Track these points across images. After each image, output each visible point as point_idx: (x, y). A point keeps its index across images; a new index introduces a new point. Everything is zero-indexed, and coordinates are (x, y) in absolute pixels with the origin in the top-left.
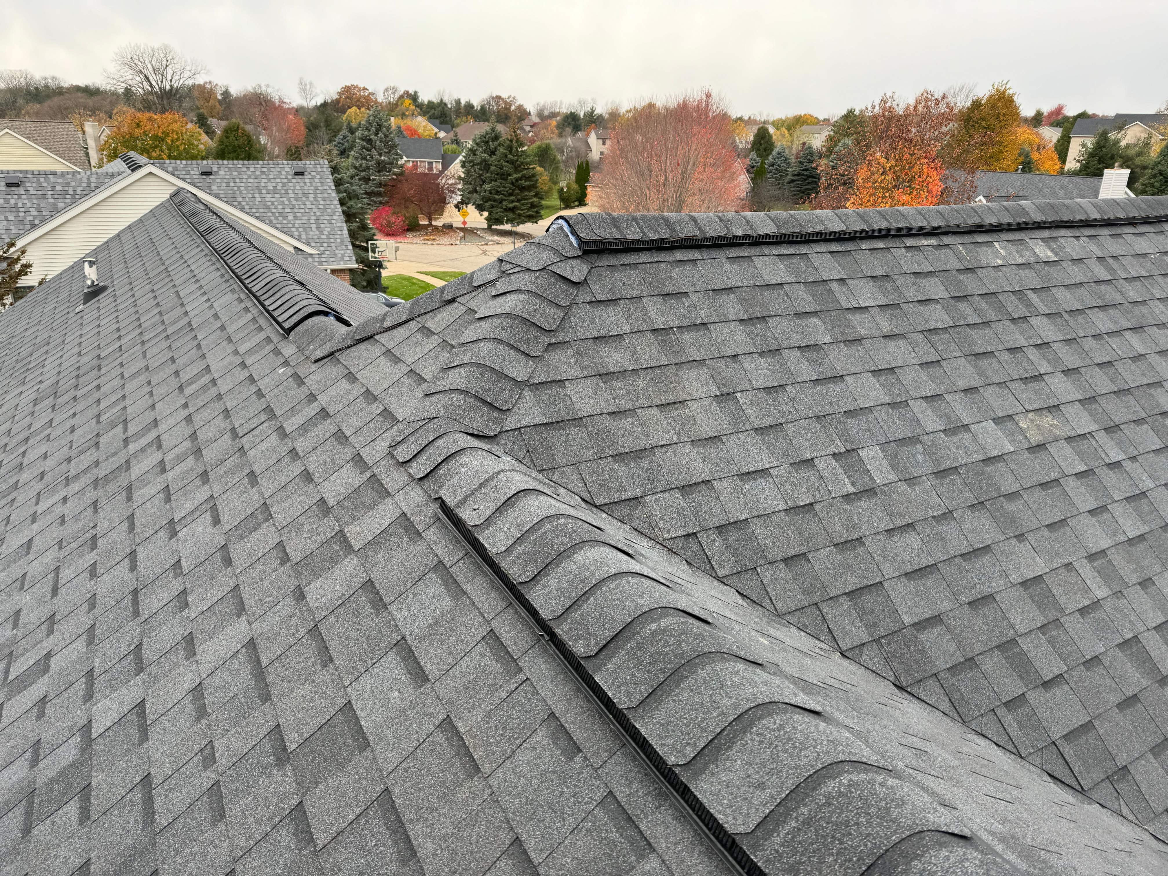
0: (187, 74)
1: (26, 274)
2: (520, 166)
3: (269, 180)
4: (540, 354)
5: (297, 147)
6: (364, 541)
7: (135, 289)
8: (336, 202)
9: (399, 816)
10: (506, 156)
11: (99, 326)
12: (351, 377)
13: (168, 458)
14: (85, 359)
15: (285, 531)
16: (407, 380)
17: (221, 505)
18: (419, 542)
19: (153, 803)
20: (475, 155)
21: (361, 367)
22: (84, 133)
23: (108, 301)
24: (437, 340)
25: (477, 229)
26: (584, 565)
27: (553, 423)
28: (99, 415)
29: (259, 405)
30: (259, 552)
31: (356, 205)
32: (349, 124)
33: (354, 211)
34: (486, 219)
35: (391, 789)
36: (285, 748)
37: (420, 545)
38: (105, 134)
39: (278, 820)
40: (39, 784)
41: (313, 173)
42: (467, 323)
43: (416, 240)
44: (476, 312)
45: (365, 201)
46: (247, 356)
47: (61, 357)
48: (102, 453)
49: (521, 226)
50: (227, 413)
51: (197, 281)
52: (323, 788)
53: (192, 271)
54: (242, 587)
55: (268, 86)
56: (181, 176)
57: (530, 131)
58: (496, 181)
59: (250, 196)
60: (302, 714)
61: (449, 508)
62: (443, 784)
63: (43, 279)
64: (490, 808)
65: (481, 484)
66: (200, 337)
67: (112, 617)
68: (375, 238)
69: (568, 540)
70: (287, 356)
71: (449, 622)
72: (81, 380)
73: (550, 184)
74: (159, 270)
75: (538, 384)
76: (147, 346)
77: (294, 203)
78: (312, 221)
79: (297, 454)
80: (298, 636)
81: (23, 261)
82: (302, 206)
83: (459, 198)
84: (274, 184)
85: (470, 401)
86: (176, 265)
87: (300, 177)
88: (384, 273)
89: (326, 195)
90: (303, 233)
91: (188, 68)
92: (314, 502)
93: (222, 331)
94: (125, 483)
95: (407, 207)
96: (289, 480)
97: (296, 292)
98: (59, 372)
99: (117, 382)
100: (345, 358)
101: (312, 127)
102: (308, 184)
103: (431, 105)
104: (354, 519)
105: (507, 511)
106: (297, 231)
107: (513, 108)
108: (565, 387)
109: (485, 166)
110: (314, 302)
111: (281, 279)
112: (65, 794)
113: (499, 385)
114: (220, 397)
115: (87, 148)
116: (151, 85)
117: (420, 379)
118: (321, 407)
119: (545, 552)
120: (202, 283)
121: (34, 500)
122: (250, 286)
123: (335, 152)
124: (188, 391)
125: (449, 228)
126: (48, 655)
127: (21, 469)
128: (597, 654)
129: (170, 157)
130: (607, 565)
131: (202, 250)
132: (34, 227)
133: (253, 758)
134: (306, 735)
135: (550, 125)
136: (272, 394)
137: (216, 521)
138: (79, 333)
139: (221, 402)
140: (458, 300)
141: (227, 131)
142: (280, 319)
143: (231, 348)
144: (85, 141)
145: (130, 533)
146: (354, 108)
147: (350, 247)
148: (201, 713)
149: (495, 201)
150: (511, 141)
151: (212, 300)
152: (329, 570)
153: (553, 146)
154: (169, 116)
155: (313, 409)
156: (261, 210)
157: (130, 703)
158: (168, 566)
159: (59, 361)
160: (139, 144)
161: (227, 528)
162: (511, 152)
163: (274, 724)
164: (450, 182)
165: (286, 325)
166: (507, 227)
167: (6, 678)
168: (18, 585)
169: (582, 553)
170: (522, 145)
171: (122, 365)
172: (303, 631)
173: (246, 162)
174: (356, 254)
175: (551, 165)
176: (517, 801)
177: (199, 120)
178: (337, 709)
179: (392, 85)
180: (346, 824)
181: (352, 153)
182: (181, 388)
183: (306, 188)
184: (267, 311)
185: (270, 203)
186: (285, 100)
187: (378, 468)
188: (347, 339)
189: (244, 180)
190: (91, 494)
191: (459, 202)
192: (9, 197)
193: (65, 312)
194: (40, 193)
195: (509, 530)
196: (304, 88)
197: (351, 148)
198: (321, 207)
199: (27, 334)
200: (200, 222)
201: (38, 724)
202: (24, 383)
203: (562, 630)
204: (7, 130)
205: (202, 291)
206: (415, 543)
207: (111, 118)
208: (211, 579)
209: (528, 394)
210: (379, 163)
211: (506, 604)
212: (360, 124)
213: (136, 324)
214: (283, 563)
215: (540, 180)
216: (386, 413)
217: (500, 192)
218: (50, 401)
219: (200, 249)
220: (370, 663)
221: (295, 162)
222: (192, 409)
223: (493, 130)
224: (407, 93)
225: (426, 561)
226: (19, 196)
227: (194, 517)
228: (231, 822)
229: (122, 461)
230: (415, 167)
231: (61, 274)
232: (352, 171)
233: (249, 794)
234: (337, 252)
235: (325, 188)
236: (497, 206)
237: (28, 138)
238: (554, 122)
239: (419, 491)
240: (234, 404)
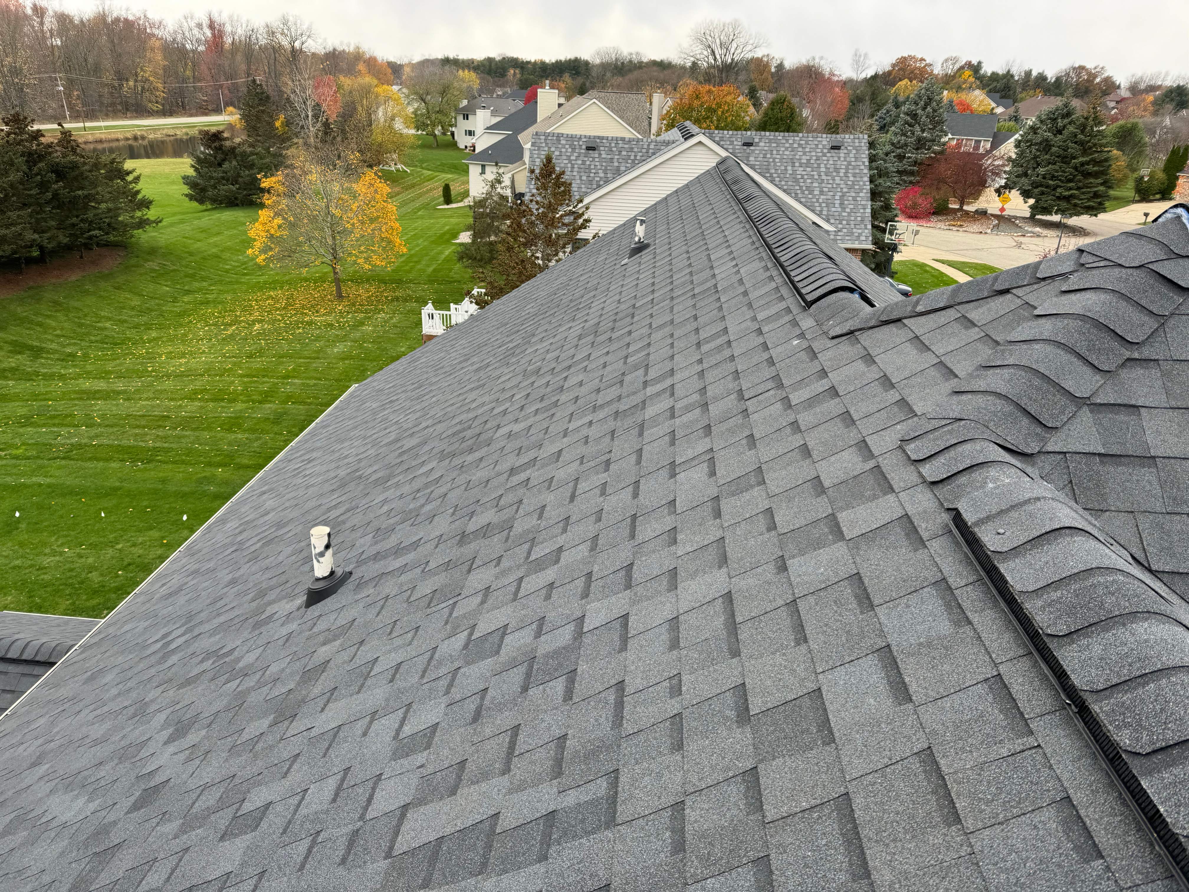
0: (749, 47)
1: (585, 228)
2: (1090, 148)
3: (805, 153)
4: (1113, 369)
5: (837, 121)
6: (857, 532)
7: (673, 249)
8: (866, 179)
9: (857, 828)
10: (1076, 136)
11: (638, 279)
12: (869, 359)
13: (678, 406)
14: (623, 307)
15: (775, 499)
16: (933, 372)
17: (718, 459)
18: (921, 551)
19: (623, 709)
20: (1035, 133)
21: (882, 350)
22: (651, 104)
23: (648, 258)
24: (978, 333)
25: (1016, 218)
26: (1146, 641)
27: (1112, 456)
28: (626, 357)
29: (768, 372)
30: (747, 512)
31: (885, 183)
32: (896, 98)
33: (880, 189)
34: (1031, 207)
35: (852, 796)
36: (747, 709)
37: (922, 554)
38: (668, 104)
39: (731, 775)
40: (540, 652)
41: (849, 148)
42: (1021, 320)
43: (940, 225)
44: (1035, 308)
45: (895, 179)
46: (764, 323)
47: (605, 302)
48: (625, 391)
49: (1075, 218)
50: (736, 374)
51: (729, 246)
52: (780, 764)
53: (725, 236)
54: (727, 541)
55: (822, 58)
56: (725, 146)
57: (1113, 108)
58: (1055, 164)
59: (783, 168)
60: (769, 683)
61: (965, 524)
62: (912, 817)
63: (597, 234)
64: (967, 868)
65: (1013, 507)
66: (723, 300)
67: (613, 533)
68: (896, 219)
69: (1127, 604)
70: (804, 328)
71: (946, 648)
72: (618, 324)
73: (1127, 171)
74: (695, 234)
75: (1101, 405)
76: (675, 302)
77: (824, 177)
78: (837, 197)
79: (798, 427)
80: (775, 605)
81: (586, 217)
82: (831, 182)
83: (1003, 182)
84: (808, 158)
85: (1009, 408)
86: (712, 230)
87: (836, 151)
88: (897, 257)
89: (857, 171)
90: (825, 209)
91: (751, 42)
92: (809, 478)
93: (744, 296)
94: (639, 421)
95: (938, 189)
96: (786, 451)
97: (825, 265)
98: (601, 315)
99: (645, 331)
100: (865, 338)
101: (856, 100)
102: (842, 159)
103: (995, 77)
104: (848, 506)
105: (1043, 545)
106: (820, 206)
107: (1098, 80)
108: (1140, 414)
109: (1046, 145)
110: (842, 277)
111: (811, 251)
112: (556, 670)
113: (1050, 397)
114: (732, 358)
115: (650, 118)
116: (715, 59)
117: (951, 374)
118: (831, 385)
119: (1090, 609)
120: (733, 248)
121: (567, 418)
122: (778, 255)
123: (876, 127)
124: (705, 348)
125: (983, 214)
126: (560, 549)
127: (561, 391)
128: (1148, 754)
129: (717, 128)
130: (1183, 651)
131: (738, 217)
132: (599, 187)
133: (716, 705)
134: (769, 705)
135: (1144, 100)
136: (783, 364)
137: (713, 473)
138: (621, 283)
139: (734, 363)
140: (1014, 291)
141: (773, 104)
142: (804, 291)
143: (749, 314)
144: (651, 112)
145: (637, 464)
146: (905, 82)
147: (869, 227)
148: (674, 644)
149: (1047, 187)
150: (1087, 119)
151: (740, 266)
152: (815, 550)
153: (1141, 126)
154: (725, 88)
155: (822, 385)
156: (790, 183)
157: (617, 613)
158: (663, 502)
159: (602, 305)
160: (694, 114)
161: (722, 482)
162: (1082, 132)
163: (740, 682)
164: (996, 163)
165: (809, 298)
166: (1056, 218)
167: (528, 557)
168: (546, 484)
169: (1146, 625)
170: (1100, 123)
171: (651, 316)
172: (780, 602)
173: (786, 134)
174: (873, 235)
175: (1133, 149)
176: (1003, 876)
177: (750, 93)
178: (805, 691)
179: (954, 56)
180: (798, 810)
181: (893, 128)
182: (699, 345)
183: (839, 162)
184: (792, 282)
185: (799, 177)
186: (836, 73)
187: (885, 459)
188: (871, 319)
189: (781, 152)
190: (611, 424)
191: (1001, 187)
192: (586, 159)
193: (613, 263)
194: (609, 157)
195: (1042, 569)
196: (858, 60)
197: (893, 123)
198: (850, 183)
199: (582, 279)
200: (741, 190)
201: (545, 603)
202: (574, 320)
203: (1101, 708)
204: (594, 100)
205: (732, 256)
206: (916, 550)
207: (675, 90)
208: (700, 525)
209: (1085, 414)
210: (919, 139)
211: (1021, 652)
212: (908, 97)
213: (669, 281)
214: (769, 530)
215: (1113, 166)
216: (903, 403)
217: (1057, 177)
218: (590, 338)
219: (736, 216)
220: (847, 659)
221: (834, 136)
222: (705, 365)
223: (1066, 105)
224: (969, 65)
225: (926, 573)
226: (594, 158)
227: (693, 464)
228: (687, 757)
229: (639, 400)
230: (959, 145)
231: (615, 230)
232: (888, 148)
233: (707, 738)
234: (854, 230)
235: (859, 163)
236: (1048, 194)
237: (608, 108)
238: (1150, 98)
239: (929, 495)
240: (745, 368)
